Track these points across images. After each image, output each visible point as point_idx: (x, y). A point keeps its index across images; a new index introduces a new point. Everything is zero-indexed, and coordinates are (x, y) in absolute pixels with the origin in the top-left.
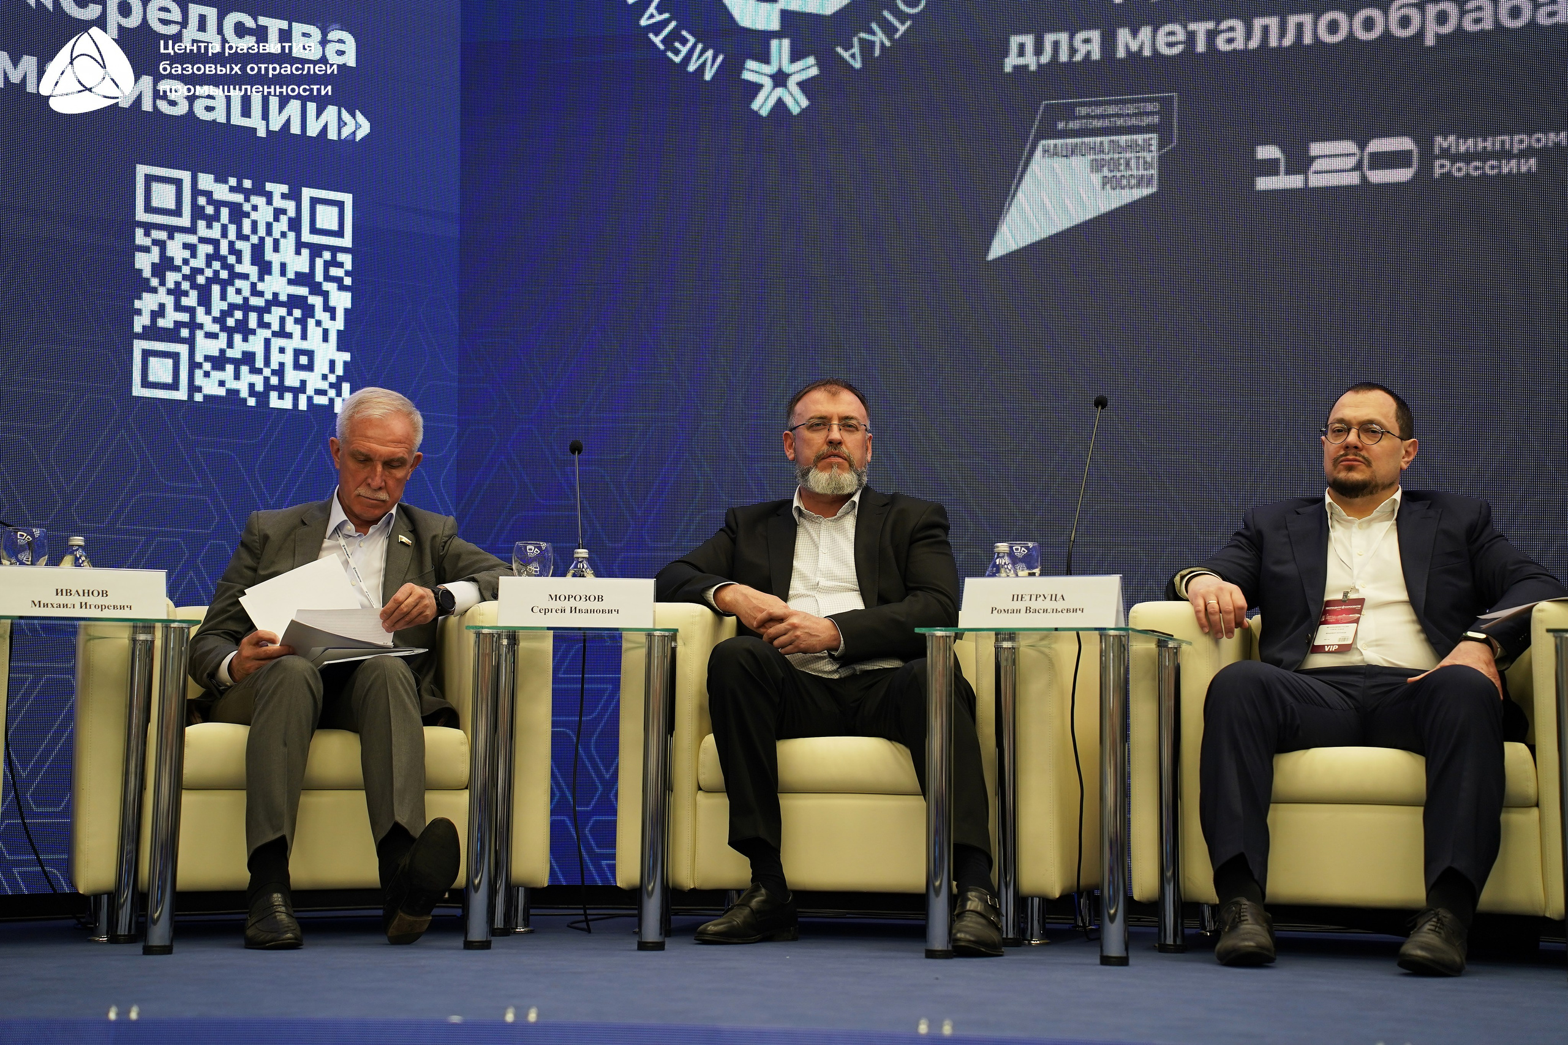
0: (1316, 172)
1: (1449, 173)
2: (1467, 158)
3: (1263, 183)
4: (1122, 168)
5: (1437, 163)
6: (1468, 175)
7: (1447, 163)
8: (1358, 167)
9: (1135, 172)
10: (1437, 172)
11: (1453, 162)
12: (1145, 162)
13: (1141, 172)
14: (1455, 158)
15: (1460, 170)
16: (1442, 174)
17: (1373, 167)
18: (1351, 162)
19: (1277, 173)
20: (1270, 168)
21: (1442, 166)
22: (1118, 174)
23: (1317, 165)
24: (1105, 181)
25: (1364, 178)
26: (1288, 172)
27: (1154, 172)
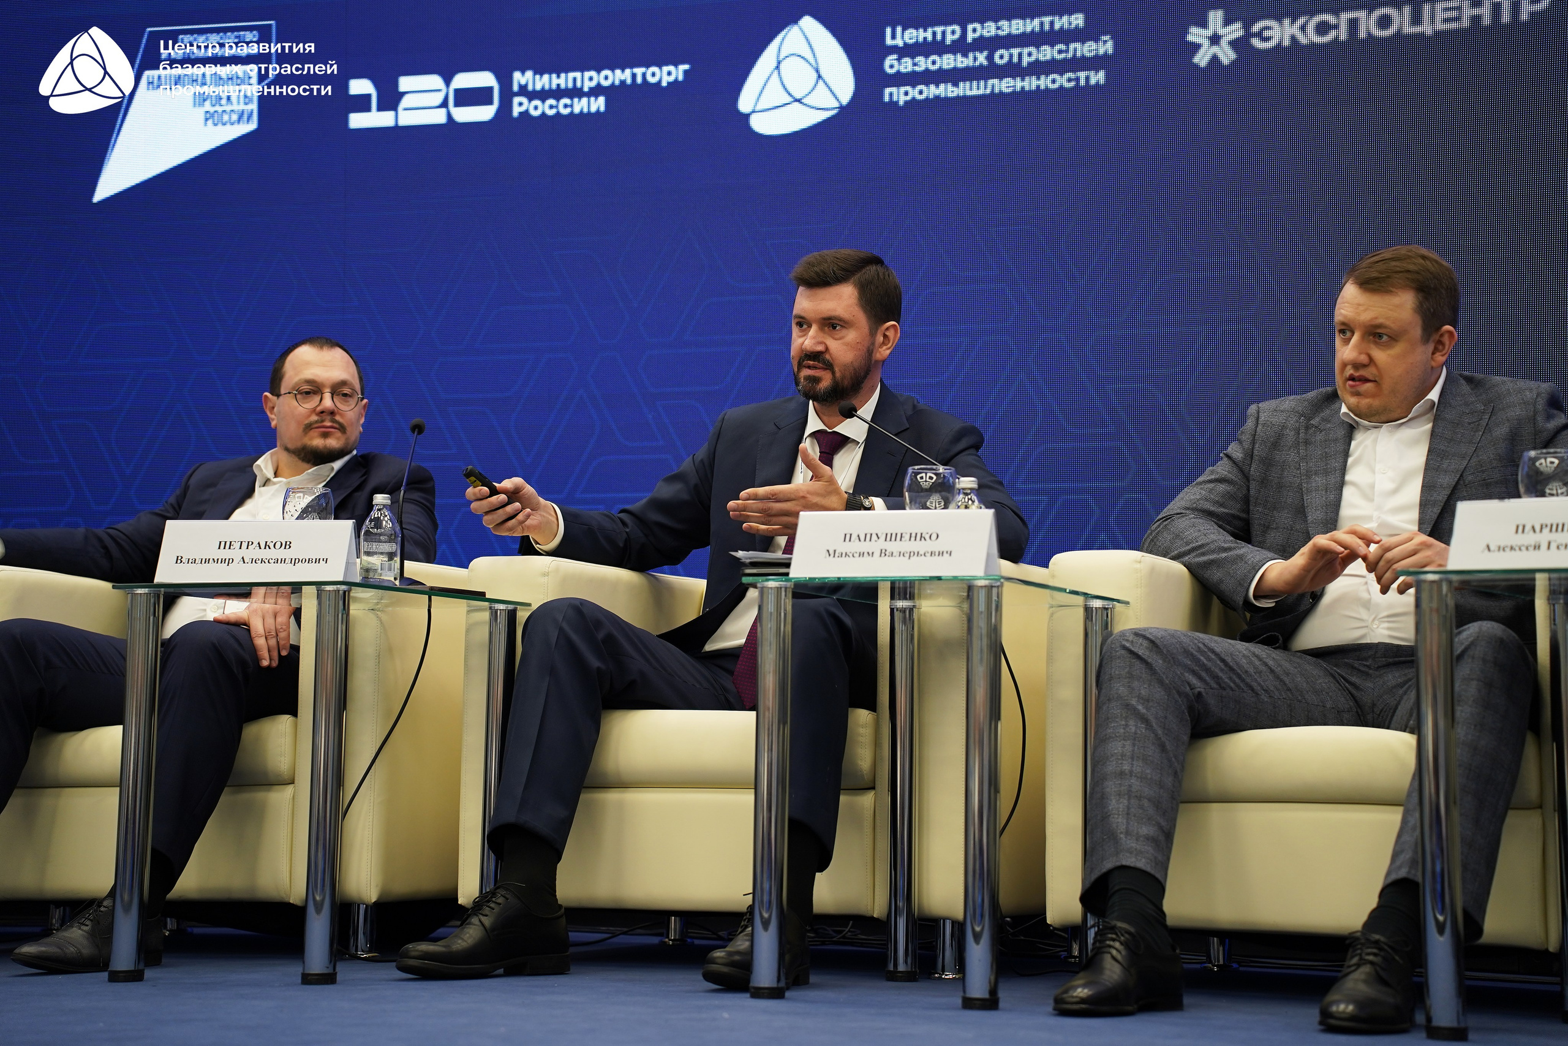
0: (406, 109)
1: (527, 111)
2: (543, 95)
3: (358, 121)
4: (224, 102)
5: (516, 100)
6: (543, 114)
7: (524, 100)
8: (444, 104)
9: (235, 107)
10: (516, 111)
11: (530, 100)
12: (246, 97)
13: (242, 107)
14: (532, 95)
15: (537, 108)
16: (520, 113)
17: (457, 104)
18: (439, 98)
19: (368, 109)
20: (362, 104)
21: (521, 104)
22: (219, 109)
23: (405, 102)
24: (209, 116)
25: (449, 116)
26: (380, 108)
27: (254, 106)
